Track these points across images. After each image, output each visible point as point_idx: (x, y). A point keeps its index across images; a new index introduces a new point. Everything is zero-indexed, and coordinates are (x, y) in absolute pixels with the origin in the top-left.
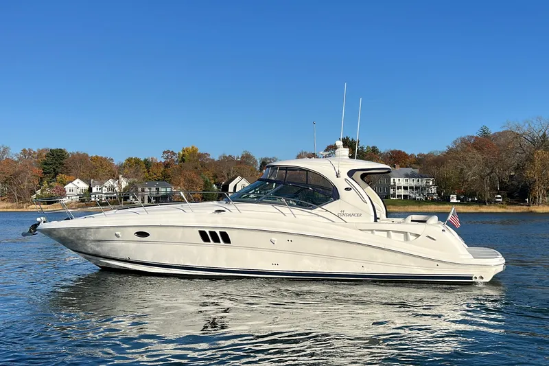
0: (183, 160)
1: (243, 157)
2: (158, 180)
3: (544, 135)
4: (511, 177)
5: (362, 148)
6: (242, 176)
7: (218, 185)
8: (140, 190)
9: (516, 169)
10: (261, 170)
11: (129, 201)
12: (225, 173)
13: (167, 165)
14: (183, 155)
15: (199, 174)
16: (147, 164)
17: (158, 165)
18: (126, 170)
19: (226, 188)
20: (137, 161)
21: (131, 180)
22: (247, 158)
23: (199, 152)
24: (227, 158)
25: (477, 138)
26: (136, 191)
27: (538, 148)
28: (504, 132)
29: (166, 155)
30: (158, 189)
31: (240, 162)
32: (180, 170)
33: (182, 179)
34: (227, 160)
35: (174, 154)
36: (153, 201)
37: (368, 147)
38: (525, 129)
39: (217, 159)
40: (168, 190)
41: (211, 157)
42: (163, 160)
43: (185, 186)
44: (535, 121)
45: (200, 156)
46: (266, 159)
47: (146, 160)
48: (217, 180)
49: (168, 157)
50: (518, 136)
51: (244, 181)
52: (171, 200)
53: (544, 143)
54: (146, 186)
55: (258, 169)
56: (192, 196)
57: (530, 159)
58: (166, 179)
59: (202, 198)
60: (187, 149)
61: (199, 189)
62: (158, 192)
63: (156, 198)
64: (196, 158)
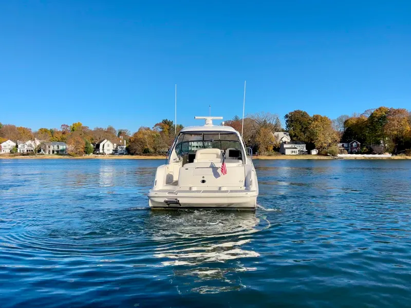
0: (73, 130)
1: (108, 129)
2: (59, 141)
3: (265, 121)
4: (249, 141)
6: (107, 139)
7: (94, 144)
8: (47, 147)
9: (252, 137)
10: (119, 136)
11: (41, 153)
12: (98, 137)
13: (64, 133)
14: (73, 128)
15: (82, 138)
16: (52, 132)
17: (58, 133)
18: (39, 135)
19: (98, 146)
20: (46, 131)
21: (42, 141)
22: (110, 130)
24: (99, 129)
25: (232, 121)
26: (45, 147)
27: (262, 127)
29: (63, 127)
30: (58, 146)
31: (107, 132)
32: (71, 136)
33: (73, 141)
34: (99, 131)
35: (68, 127)
36: (55, 153)
38: (256, 117)
39: (93, 129)
40: (64, 147)
41: (90, 129)
42: (61, 130)
43: (74, 144)
44: (261, 113)
45: (83, 128)
46: (121, 130)
47: (51, 130)
48: (93, 142)
49: (64, 129)
50: (252, 121)
51: (109, 142)
52: (66, 152)
53: (264, 125)
54: (51, 144)
55: (117, 136)
56: (78, 150)
57: (258, 132)
58: (63, 140)
59: (84, 151)
60: (75, 124)
61: (82, 146)
62: (58, 148)
63: (57, 151)
64: (81, 129)
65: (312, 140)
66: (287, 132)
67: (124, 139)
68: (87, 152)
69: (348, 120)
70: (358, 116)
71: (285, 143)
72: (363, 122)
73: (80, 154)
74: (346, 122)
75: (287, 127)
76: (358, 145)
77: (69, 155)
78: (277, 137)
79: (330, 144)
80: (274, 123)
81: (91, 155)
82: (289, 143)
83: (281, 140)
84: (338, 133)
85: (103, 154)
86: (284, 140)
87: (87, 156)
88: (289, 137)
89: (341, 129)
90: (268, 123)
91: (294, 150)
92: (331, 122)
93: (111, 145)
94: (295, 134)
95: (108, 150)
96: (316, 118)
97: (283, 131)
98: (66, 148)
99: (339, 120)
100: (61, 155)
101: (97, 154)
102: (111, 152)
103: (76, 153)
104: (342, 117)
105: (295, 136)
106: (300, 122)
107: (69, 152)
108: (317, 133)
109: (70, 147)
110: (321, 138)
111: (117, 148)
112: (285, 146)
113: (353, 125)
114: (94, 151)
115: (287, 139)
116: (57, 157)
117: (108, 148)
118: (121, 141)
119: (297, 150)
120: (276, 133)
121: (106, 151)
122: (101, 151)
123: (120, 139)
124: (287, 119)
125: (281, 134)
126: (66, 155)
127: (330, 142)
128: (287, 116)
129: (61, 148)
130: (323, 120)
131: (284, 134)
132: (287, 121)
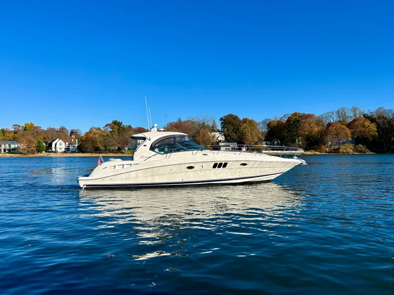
0: (25, 130)
1: (60, 129)
2: (10, 140)
3: (204, 123)
5: (124, 126)
6: (60, 139)
7: (46, 143)
10: (71, 135)
12: (50, 137)
13: (15, 132)
14: (25, 127)
15: (34, 137)
16: (3, 131)
17: (10, 132)
19: (50, 145)
22: (62, 130)
23: (35, 125)
24: (51, 129)
25: (176, 123)
27: (201, 128)
28: (188, 121)
29: (14, 127)
30: (10, 145)
31: (59, 131)
32: (23, 135)
33: (25, 140)
34: (51, 130)
35: (20, 126)
36: (7, 151)
37: (127, 126)
38: (196, 119)
39: (45, 129)
40: (16, 146)
41: (42, 128)
42: (13, 130)
43: (26, 143)
44: (200, 116)
45: (35, 128)
46: (74, 130)
48: (45, 140)
49: (16, 128)
50: (193, 123)
51: (61, 141)
52: (18, 151)
53: (203, 126)
54: (3, 143)
55: (69, 135)
56: (31, 149)
57: (198, 132)
58: (15, 139)
59: (37, 150)
60: (28, 124)
61: (34, 145)
62: (10, 147)
63: (9, 150)
64: (33, 129)
65: (242, 139)
66: (222, 132)
67: (76, 138)
68: (39, 151)
69: (270, 123)
70: (278, 119)
71: (220, 141)
72: (283, 124)
73: (33, 152)
74: (269, 125)
75: (222, 128)
76: (278, 143)
77: (21, 153)
78: (214, 137)
79: (256, 142)
80: (211, 125)
81: (44, 154)
82: (223, 142)
83: (217, 139)
84: (263, 133)
85: (56, 152)
86: (219, 139)
87: (39, 155)
88: (223, 137)
89: (265, 130)
90: (206, 124)
91: (228, 148)
92: (257, 124)
93: (63, 144)
94: (229, 134)
95: (61, 149)
96: (245, 121)
97: (218, 131)
98: (18, 147)
99: (264, 122)
100: (13, 153)
101: (50, 152)
102: (63, 150)
103: (28, 152)
104: (266, 120)
105: (229, 135)
106: (232, 124)
107: (21, 151)
108: (246, 133)
109: (22, 146)
110: (249, 136)
111: (69, 146)
112: (220, 144)
113: (274, 127)
114: (47, 149)
115: (222, 138)
116: (8, 155)
117: (61, 147)
118: (73, 140)
119: (230, 148)
120: (213, 133)
121: (58, 149)
122: (53, 150)
123: (72, 138)
124: (222, 121)
125: (217, 134)
126: (18, 153)
127: (256, 140)
128: (221, 119)
129: (13, 146)
130: (251, 123)
131: (220, 134)
132: (222, 123)
